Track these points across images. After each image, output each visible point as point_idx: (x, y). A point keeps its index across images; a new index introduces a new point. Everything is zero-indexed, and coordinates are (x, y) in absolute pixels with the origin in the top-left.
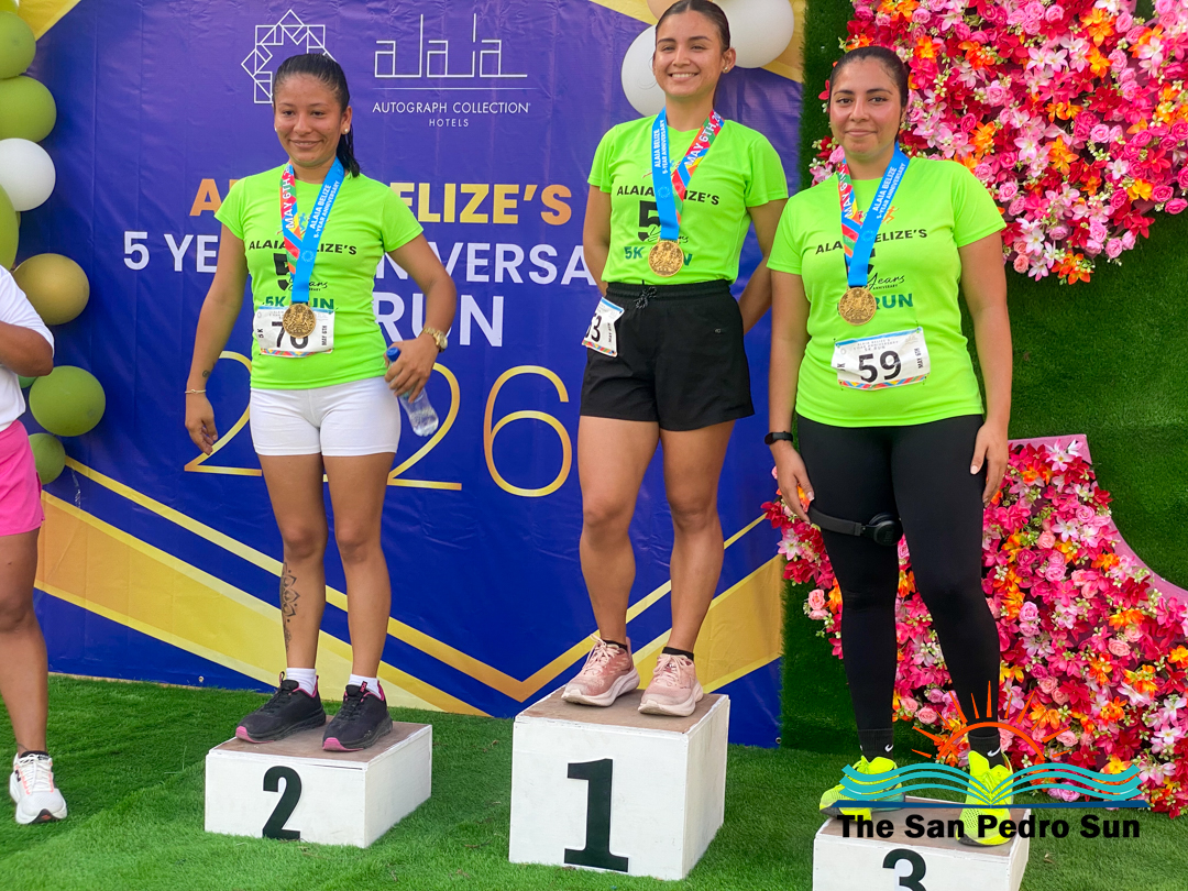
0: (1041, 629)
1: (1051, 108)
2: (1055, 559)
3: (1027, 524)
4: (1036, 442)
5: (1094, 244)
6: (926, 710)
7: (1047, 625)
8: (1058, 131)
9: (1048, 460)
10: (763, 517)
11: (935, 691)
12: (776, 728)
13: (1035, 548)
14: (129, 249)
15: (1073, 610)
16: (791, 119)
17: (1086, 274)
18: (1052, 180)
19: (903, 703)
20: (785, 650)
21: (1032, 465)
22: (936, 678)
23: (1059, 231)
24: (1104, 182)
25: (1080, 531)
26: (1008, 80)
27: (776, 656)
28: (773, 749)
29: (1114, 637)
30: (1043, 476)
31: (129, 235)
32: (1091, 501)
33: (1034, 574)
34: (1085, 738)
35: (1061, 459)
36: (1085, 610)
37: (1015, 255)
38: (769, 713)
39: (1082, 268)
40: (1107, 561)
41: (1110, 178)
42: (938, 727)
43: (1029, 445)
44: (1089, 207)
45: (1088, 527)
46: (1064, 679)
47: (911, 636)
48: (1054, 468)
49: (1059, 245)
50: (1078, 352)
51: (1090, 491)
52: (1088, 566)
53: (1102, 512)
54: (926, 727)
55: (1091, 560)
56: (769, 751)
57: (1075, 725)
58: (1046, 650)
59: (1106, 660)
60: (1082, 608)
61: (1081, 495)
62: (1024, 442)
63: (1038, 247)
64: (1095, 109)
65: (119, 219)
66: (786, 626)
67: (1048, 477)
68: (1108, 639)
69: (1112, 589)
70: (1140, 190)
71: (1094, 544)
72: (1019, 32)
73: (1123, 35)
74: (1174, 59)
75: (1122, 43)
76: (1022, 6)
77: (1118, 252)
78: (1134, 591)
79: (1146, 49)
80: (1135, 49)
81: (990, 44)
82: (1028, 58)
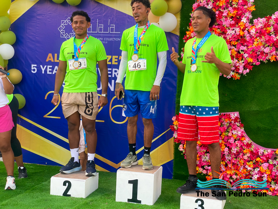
0: (229, 153)
1: (232, 42)
2: (232, 138)
3: (226, 131)
4: (228, 113)
5: (240, 71)
6: (204, 171)
7: (230, 153)
8: (233, 47)
9: (231, 117)
10: (170, 129)
11: (207, 167)
12: (172, 175)
13: (228, 136)
14: (32, 68)
15: (236, 149)
16: (177, 43)
17: (239, 78)
19: (200, 169)
20: (174, 158)
21: (227, 118)
22: (207, 164)
23: (233, 68)
24: (243, 58)
25: (237, 132)
26: (223, 36)
27: (172, 159)
28: (171, 179)
29: (244, 155)
30: (229, 121)
31: (33, 65)
32: (240, 126)
33: (228, 141)
34: (238, 177)
35: (233, 117)
36: (238, 149)
38: (170, 171)
39: (238, 76)
40: (243, 139)
42: (207, 174)
43: (227, 114)
44: (240, 63)
45: (239, 132)
46: (234, 164)
47: (201, 155)
48: (232, 119)
49: (233, 71)
50: (237, 94)
51: (239, 124)
52: (239, 140)
53: (242, 128)
54: (204, 174)
55: (240, 138)
56: (171, 180)
57: (236, 174)
58: (230, 158)
59: (243, 160)
60: (237, 149)
61: (238, 125)
62: (226, 113)
64: (241, 43)
65: (31, 62)
66: (174, 152)
67: (230, 121)
69: (244, 145)
70: (250, 60)
71: (240, 135)
72: (225, 26)
73: (247, 27)
74: (257, 33)
75: (247, 29)
76: (226, 21)
77: (246, 73)
78: (249, 145)
79: (252, 30)
80: (249, 30)
81: (219, 28)
82: (227, 32)
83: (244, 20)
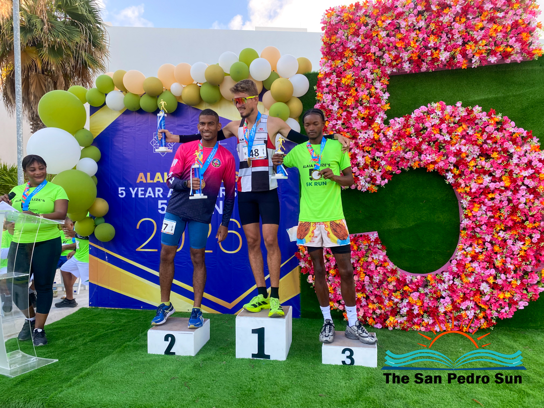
0: (370, 283)
1: (365, 148)
2: (372, 264)
3: (364, 255)
4: (366, 234)
5: (378, 182)
6: (341, 306)
8: (366, 154)
9: (369, 238)
10: (294, 256)
12: (300, 313)
13: (367, 262)
14: (120, 192)
15: (378, 278)
18: (366, 166)
19: (334, 304)
20: (301, 292)
21: (365, 240)
23: (369, 179)
24: (379, 166)
25: (379, 257)
26: (354, 141)
27: (298, 293)
29: (389, 284)
30: (368, 243)
31: (120, 188)
32: (381, 249)
33: (367, 268)
34: (383, 311)
35: (372, 238)
36: (381, 278)
37: (358, 186)
38: (298, 309)
39: (375, 189)
40: (386, 264)
41: (381, 165)
43: (364, 235)
44: (376, 173)
45: (381, 256)
46: (376, 296)
48: (371, 240)
49: (369, 183)
50: (373, 210)
51: (380, 246)
52: (381, 266)
53: (384, 251)
54: (341, 310)
55: (381, 264)
56: (299, 319)
58: (371, 289)
59: (387, 290)
61: (378, 247)
62: (362, 234)
63: (364, 184)
64: (376, 148)
65: (117, 184)
66: (301, 285)
67: (370, 243)
68: (387, 285)
69: (388, 272)
70: (389, 168)
71: (382, 260)
72: (356, 129)
73: (382, 129)
74: (395, 135)
75: (382, 131)
76: (356, 123)
77: (384, 184)
78: (393, 272)
79: (388, 132)
80: (385, 133)
81: (348, 132)
82: (359, 135)
83: (378, 120)
